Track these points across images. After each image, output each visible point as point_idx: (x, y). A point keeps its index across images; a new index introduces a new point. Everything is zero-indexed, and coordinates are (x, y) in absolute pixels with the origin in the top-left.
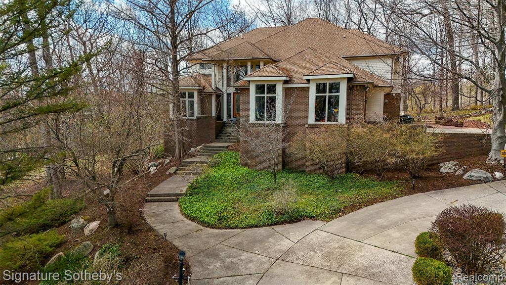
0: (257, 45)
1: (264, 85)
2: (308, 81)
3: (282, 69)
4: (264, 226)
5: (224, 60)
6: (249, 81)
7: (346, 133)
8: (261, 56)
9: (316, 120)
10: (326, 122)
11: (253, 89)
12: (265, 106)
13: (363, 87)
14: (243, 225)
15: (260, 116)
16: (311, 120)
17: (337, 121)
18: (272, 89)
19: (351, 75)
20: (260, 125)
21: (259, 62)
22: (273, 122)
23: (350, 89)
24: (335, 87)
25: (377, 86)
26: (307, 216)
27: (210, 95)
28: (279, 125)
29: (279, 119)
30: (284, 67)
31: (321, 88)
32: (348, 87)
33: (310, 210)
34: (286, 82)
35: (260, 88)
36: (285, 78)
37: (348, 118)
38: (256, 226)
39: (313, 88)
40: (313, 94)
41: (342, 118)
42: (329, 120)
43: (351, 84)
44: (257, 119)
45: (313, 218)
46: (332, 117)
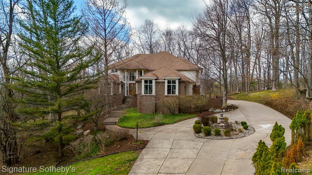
0: (140, 62)
1: (148, 81)
2: (165, 79)
3: (154, 74)
4: (152, 127)
5: (125, 69)
6: (141, 79)
7: (178, 98)
8: (143, 68)
9: (168, 94)
10: (171, 95)
11: (143, 82)
12: (148, 88)
13: (184, 82)
14: (145, 127)
15: (146, 92)
16: (166, 94)
17: (175, 94)
18: (151, 82)
19: (180, 78)
20: (146, 96)
21: (142, 70)
22: (151, 95)
23: (179, 83)
24: (174, 82)
25: (189, 82)
26: (166, 124)
27: (119, 84)
28: (154, 96)
29: (154, 93)
30: (155, 73)
31: (169, 82)
32: (179, 82)
33: (167, 122)
34: (156, 79)
35: (146, 82)
36: (156, 78)
37: (179, 93)
38: (150, 127)
39: (166, 82)
40: (166, 84)
41: (177, 93)
42: (172, 94)
43: (180, 81)
44: (145, 93)
45: (168, 124)
46: (174, 92)
